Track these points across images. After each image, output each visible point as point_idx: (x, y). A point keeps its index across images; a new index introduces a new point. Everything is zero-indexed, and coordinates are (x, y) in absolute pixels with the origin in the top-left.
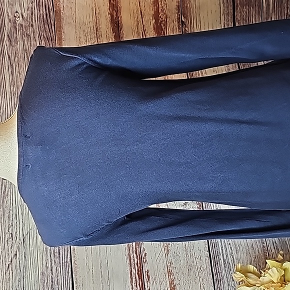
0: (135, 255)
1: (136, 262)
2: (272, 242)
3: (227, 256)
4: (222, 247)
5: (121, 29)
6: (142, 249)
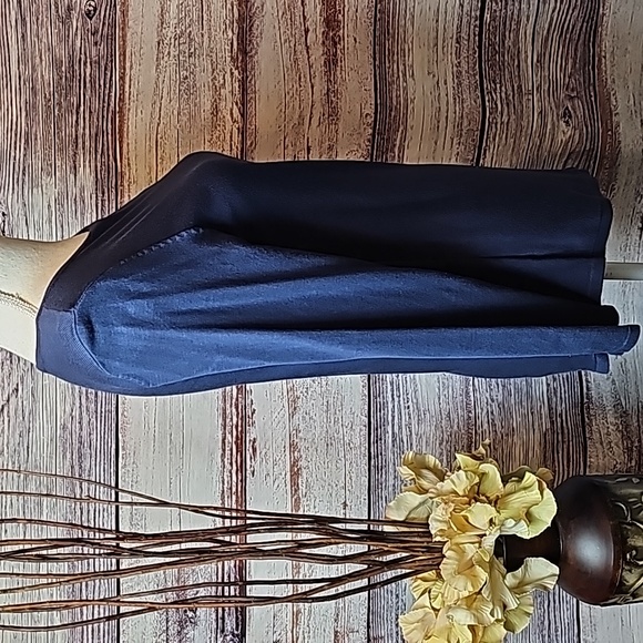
0: (234, 410)
1: (235, 422)
3: (400, 428)
4: (393, 412)
6: (248, 402)
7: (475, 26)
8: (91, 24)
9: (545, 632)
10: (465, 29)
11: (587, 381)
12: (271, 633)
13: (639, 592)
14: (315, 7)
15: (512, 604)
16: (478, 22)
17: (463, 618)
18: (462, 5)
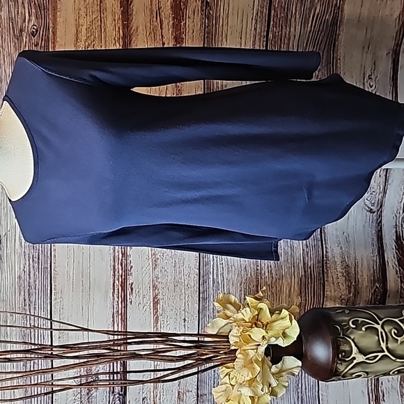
0: (120, 267)
1: (120, 273)
2: (266, 266)
3: (217, 275)
4: (213, 267)
5: (131, 3)
6: (128, 261)
7: (264, 41)
8: (34, 40)
11: (326, 247)
12: (141, 393)
13: (347, 374)
14: (169, 30)
15: (274, 384)
16: (265, 39)
17: (247, 392)
18: (255, 29)
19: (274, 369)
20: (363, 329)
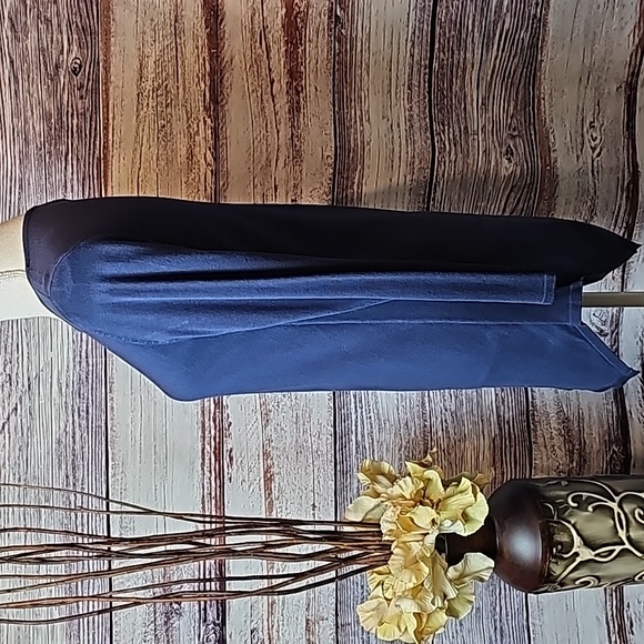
1: (213, 434)
4: (356, 422)
6: (225, 415)
7: (425, 74)
8: (77, 80)
9: (497, 617)
10: (415, 76)
12: (248, 622)
13: (566, 581)
14: (280, 60)
15: (452, 594)
16: (427, 71)
17: (409, 607)
18: (412, 56)
19: (452, 572)
20: (590, 508)
